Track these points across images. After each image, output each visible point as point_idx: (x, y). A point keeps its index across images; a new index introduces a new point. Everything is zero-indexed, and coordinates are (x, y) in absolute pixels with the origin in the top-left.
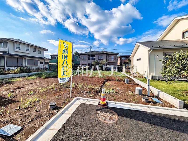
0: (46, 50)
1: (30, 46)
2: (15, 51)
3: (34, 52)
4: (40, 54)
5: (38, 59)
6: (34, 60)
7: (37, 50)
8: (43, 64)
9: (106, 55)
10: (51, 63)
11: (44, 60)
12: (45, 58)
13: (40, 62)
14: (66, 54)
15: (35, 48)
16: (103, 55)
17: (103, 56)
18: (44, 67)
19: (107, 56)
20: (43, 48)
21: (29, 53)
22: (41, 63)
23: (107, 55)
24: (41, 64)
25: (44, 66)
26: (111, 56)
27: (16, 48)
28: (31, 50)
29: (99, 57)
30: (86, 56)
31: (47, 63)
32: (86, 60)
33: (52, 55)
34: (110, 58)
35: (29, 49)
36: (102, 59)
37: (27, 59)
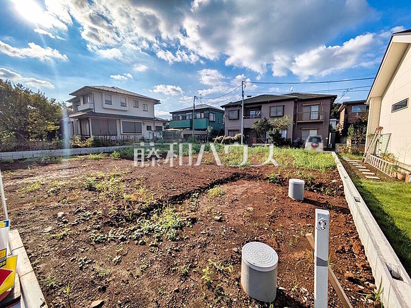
0: (157, 102)
1: (128, 97)
2: (104, 107)
3: (136, 107)
4: (147, 111)
5: (142, 122)
6: (134, 124)
7: (141, 104)
8: (151, 130)
9: (293, 102)
11: (154, 122)
12: (155, 118)
13: (147, 126)
16: (283, 104)
17: (284, 106)
19: (295, 108)
22: (149, 128)
23: (295, 102)
24: (147, 130)
25: (153, 134)
26: (310, 106)
27: (104, 102)
28: (130, 103)
29: (272, 110)
30: (239, 110)
31: (159, 129)
32: (239, 119)
34: (305, 110)
35: (126, 103)
36: (280, 114)
37: (123, 122)
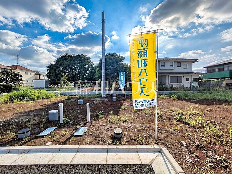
0: (195, 61)
1: (174, 61)
2: (161, 69)
3: (179, 67)
6: (177, 77)
7: (182, 64)
10: (206, 80)
11: (192, 75)
12: (192, 72)
13: (186, 78)
14: (144, 58)
15: (180, 62)
21: (172, 70)
24: (186, 81)
27: (161, 66)
28: (175, 65)
33: (208, 68)
35: (173, 65)
37: (170, 76)
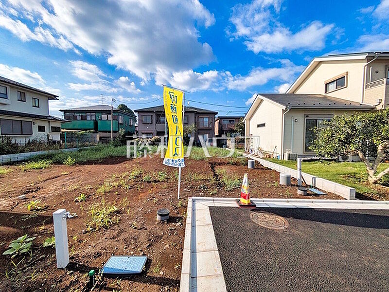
1: (10, 86)
3: (21, 100)
4: (39, 107)
5: (31, 120)
7: (29, 97)
8: (44, 131)
11: (49, 122)
12: (50, 116)
13: (38, 126)
15: (23, 91)
16: (187, 114)
17: (188, 116)
18: (48, 138)
20: (44, 93)
21: (6, 104)
22: (41, 129)
23: (195, 114)
24: (39, 131)
25: (48, 136)
26: (203, 118)
28: (13, 96)
30: (152, 116)
31: (56, 130)
32: (152, 123)
34: (201, 120)
35: (7, 94)
36: (186, 122)
